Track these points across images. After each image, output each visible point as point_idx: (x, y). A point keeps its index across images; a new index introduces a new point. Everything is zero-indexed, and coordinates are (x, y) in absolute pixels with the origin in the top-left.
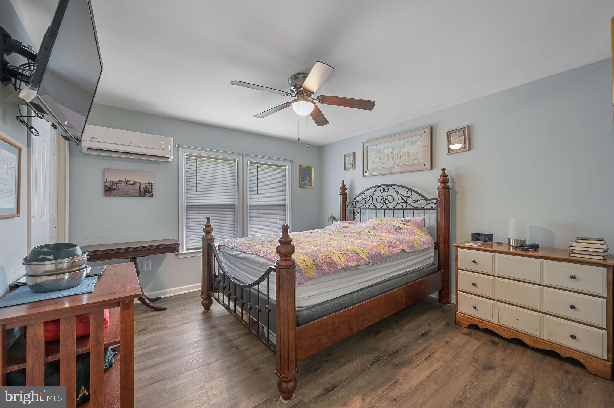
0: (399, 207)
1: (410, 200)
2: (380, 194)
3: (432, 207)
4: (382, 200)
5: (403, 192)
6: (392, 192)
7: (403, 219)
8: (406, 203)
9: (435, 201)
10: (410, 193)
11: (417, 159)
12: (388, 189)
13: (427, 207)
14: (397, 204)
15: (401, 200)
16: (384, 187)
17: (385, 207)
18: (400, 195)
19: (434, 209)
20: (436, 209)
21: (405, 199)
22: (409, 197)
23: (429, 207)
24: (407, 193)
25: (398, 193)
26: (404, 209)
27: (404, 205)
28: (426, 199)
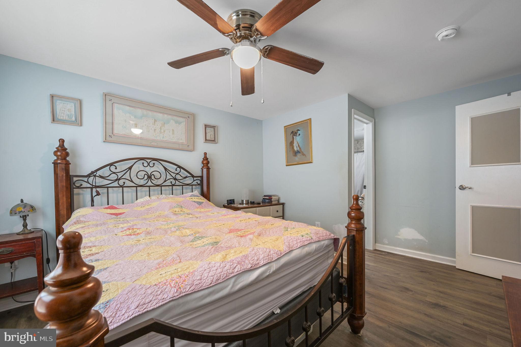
0: (168, 183)
1: (178, 177)
2: (142, 168)
3: (197, 183)
4: (146, 176)
5: (172, 168)
6: (159, 167)
7: (191, 193)
8: (175, 179)
9: (199, 178)
10: (178, 169)
11: (181, 139)
12: (154, 164)
13: (193, 183)
14: (165, 181)
15: (169, 177)
16: (149, 161)
17: (150, 184)
18: (168, 171)
19: (199, 185)
20: (200, 185)
21: (174, 175)
22: (178, 174)
23: (195, 183)
24: (176, 170)
25: (166, 169)
26: (173, 185)
27: (174, 182)
28: (193, 176)
